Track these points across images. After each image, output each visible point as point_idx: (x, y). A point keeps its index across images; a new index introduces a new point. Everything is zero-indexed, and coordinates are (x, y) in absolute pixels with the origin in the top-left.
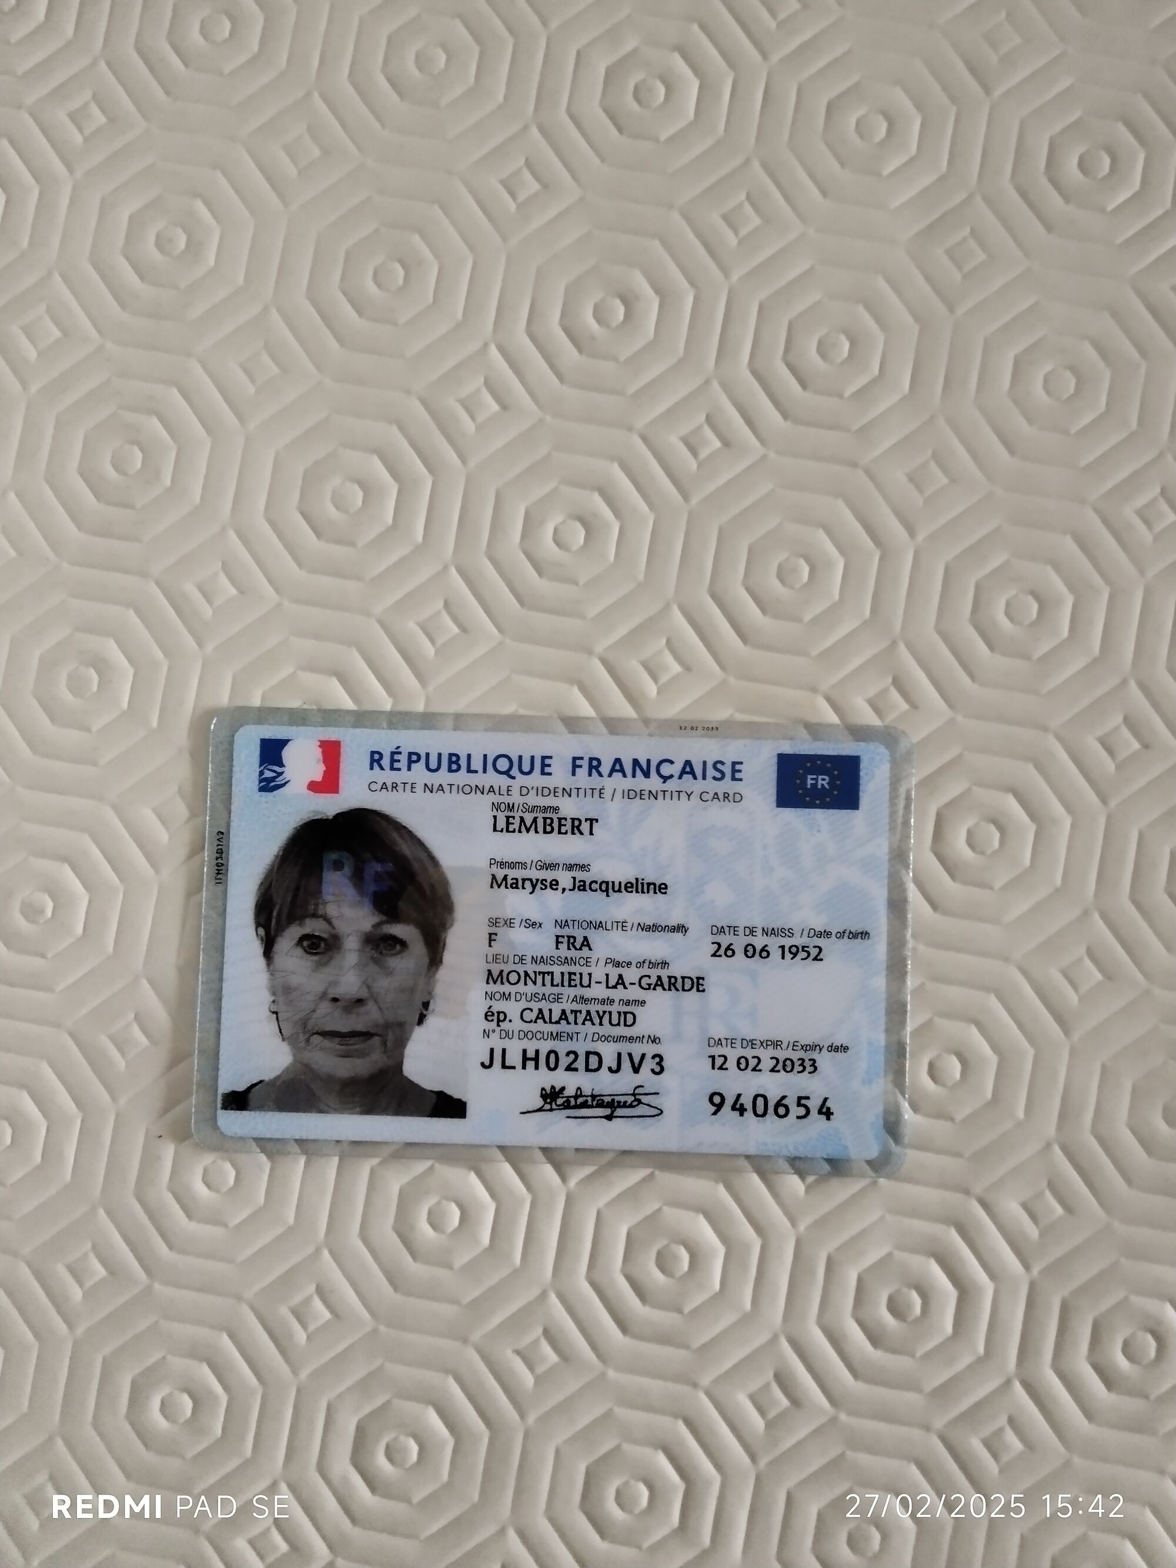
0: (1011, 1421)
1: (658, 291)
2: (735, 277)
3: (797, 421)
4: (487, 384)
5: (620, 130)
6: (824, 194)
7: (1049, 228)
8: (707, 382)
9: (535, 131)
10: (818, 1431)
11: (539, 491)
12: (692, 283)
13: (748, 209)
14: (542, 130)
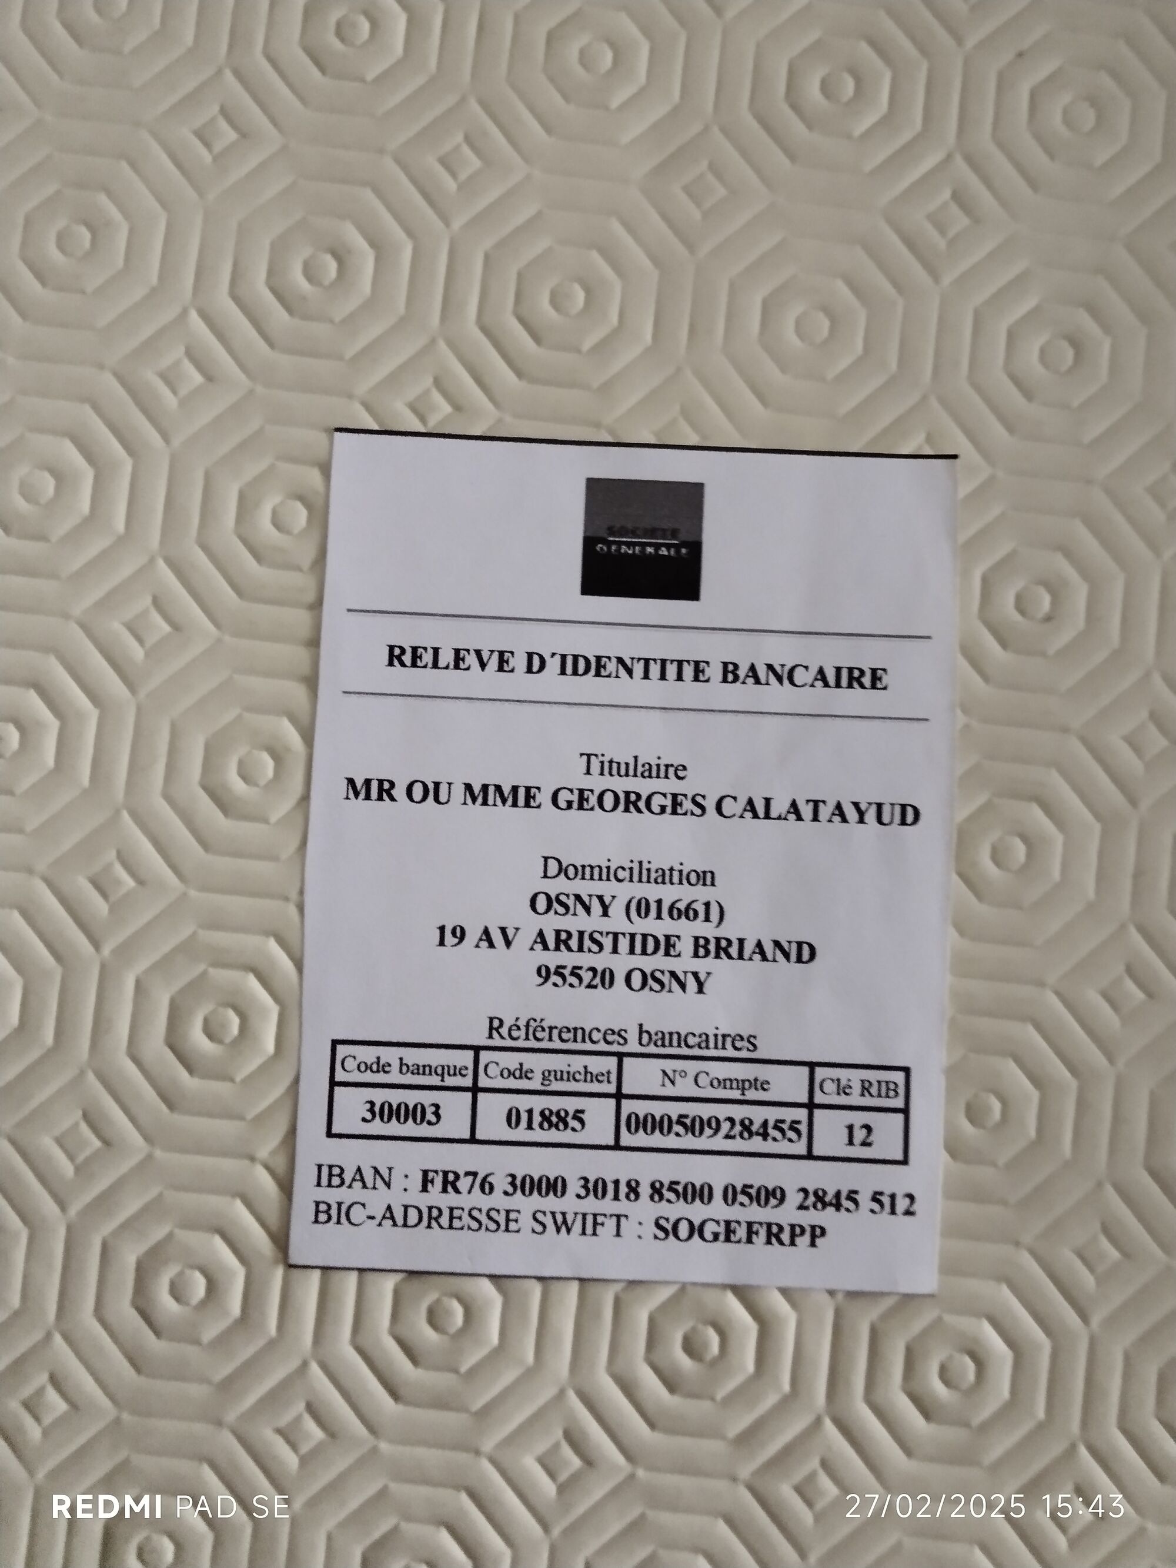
0: (824, 1464)
1: (372, 244)
2: (457, 225)
3: (533, 380)
4: (189, 354)
5: (323, 70)
6: (548, 130)
7: (792, 157)
8: (433, 341)
9: (228, 75)
10: (615, 1492)
11: (252, 470)
12: (410, 233)
13: (466, 150)
14: (237, 73)
